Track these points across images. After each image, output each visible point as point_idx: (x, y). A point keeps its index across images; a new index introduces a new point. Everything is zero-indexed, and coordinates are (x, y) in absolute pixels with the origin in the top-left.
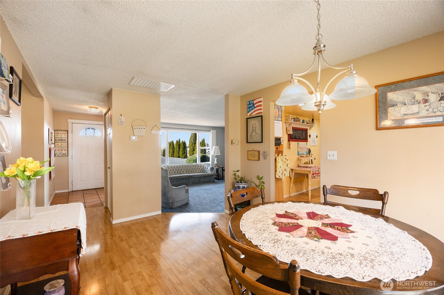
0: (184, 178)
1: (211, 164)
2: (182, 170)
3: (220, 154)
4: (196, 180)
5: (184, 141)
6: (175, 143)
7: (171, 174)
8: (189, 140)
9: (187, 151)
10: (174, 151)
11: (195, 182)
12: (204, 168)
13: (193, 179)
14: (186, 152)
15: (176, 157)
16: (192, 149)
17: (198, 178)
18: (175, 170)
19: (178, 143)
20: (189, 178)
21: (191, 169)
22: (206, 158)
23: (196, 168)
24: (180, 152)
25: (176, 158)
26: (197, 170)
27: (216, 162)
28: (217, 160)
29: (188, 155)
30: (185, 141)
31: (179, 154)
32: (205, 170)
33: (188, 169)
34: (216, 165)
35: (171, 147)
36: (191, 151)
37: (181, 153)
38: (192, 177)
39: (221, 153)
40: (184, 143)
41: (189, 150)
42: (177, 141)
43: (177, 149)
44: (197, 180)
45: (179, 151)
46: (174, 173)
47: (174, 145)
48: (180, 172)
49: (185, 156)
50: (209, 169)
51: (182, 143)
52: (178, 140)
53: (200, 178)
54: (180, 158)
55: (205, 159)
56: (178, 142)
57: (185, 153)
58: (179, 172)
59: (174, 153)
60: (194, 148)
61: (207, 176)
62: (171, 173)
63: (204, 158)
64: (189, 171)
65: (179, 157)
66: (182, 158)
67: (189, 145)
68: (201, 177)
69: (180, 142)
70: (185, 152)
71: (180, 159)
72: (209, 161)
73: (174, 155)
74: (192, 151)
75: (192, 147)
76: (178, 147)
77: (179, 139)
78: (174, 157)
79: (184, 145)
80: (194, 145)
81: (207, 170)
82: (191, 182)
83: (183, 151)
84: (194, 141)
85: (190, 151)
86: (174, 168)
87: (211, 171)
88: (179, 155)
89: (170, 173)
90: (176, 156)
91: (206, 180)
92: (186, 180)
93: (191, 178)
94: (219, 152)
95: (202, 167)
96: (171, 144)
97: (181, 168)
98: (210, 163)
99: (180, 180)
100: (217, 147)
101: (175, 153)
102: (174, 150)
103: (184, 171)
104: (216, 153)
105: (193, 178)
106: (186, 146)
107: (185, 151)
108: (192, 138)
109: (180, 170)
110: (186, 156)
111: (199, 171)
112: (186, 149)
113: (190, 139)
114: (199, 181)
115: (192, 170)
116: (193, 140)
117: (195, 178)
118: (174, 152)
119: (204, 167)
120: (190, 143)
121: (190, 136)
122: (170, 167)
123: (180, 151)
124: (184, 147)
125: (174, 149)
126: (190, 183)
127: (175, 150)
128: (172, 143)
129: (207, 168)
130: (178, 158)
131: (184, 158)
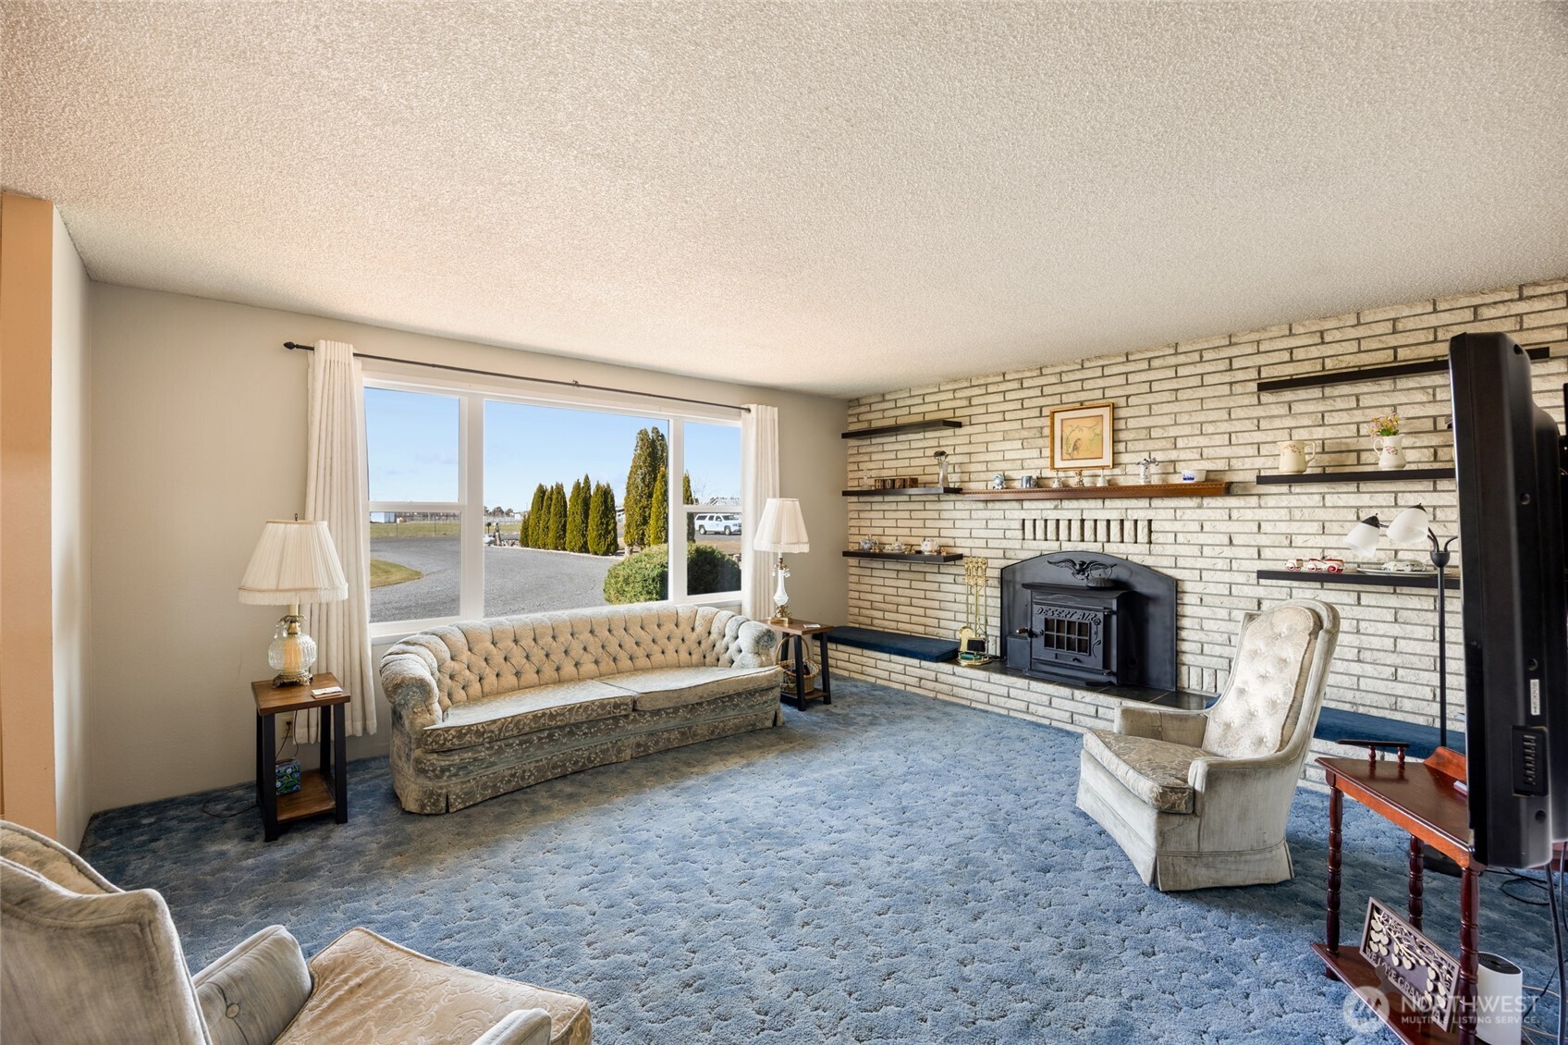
0: (578, 725)
1: (747, 609)
2: (573, 653)
3: (806, 549)
4: (662, 725)
5: (603, 483)
6: (568, 492)
7: (487, 689)
8: (627, 481)
9: (615, 523)
10: (564, 526)
11: (657, 743)
12: (714, 636)
13: (645, 724)
14: (615, 529)
15: (572, 550)
16: (637, 518)
17: (676, 710)
18: (518, 658)
19: (582, 495)
20: (614, 718)
21: (629, 643)
22: (715, 566)
23: (660, 634)
24: (590, 528)
25: (572, 553)
26: (670, 648)
27: (780, 597)
28: (788, 583)
29: (621, 541)
30: (608, 486)
31: (584, 536)
32: (720, 646)
33: (613, 648)
34: (783, 610)
35: (552, 510)
36: (634, 525)
37: (592, 533)
38: (634, 710)
39: (811, 542)
40: (606, 495)
41: (627, 520)
42: (578, 483)
43: (579, 519)
44: (672, 723)
45: (587, 527)
46: (513, 680)
47: (565, 502)
48: (558, 669)
49: (608, 545)
50: (746, 640)
51: (596, 494)
52: (582, 481)
53: (693, 708)
54: (587, 551)
55: (710, 572)
56: (582, 491)
57: (610, 532)
58: (549, 672)
59: (564, 534)
60: (645, 512)
61: (739, 694)
62: (491, 680)
63: (708, 568)
64: (615, 659)
65: (584, 549)
66: (596, 553)
67: (626, 499)
68: (700, 704)
69: (589, 489)
70: (610, 528)
71: (590, 555)
72: (738, 587)
73: (565, 543)
74: (637, 526)
75: (637, 509)
76: (580, 508)
77: (587, 478)
78: (564, 549)
79: (605, 502)
80: (644, 503)
81: (733, 647)
82: (632, 740)
83: (602, 523)
84: (648, 486)
85: (628, 526)
86: (516, 641)
87: (758, 654)
88: (586, 543)
89: (485, 682)
90: (573, 543)
91: (732, 718)
92: (594, 735)
93: (626, 716)
94: (805, 538)
95: (699, 629)
96: (554, 497)
97: (561, 639)
98: (744, 596)
99: (550, 736)
100: (788, 502)
101: (568, 531)
102: (565, 522)
103: (587, 660)
104: (785, 538)
105: (642, 713)
106: (613, 505)
107: (608, 524)
108: (639, 472)
109: (558, 657)
110: (611, 544)
111: (684, 656)
112: (614, 518)
113: (629, 478)
114: (683, 734)
115: (640, 652)
116: (643, 479)
117: (656, 713)
118: (565, 531)
119: (714, 630)
120: (628, 492)
121: (631, 464)
122: (490, 638)
123: (587, 523)
124: (606, 508)
125: (565, 516)
126: (619, 751)
127: (570, 519)
128: (559, 493)
129: (729, 633)
130: (580, 551)
131: (606, 554)
